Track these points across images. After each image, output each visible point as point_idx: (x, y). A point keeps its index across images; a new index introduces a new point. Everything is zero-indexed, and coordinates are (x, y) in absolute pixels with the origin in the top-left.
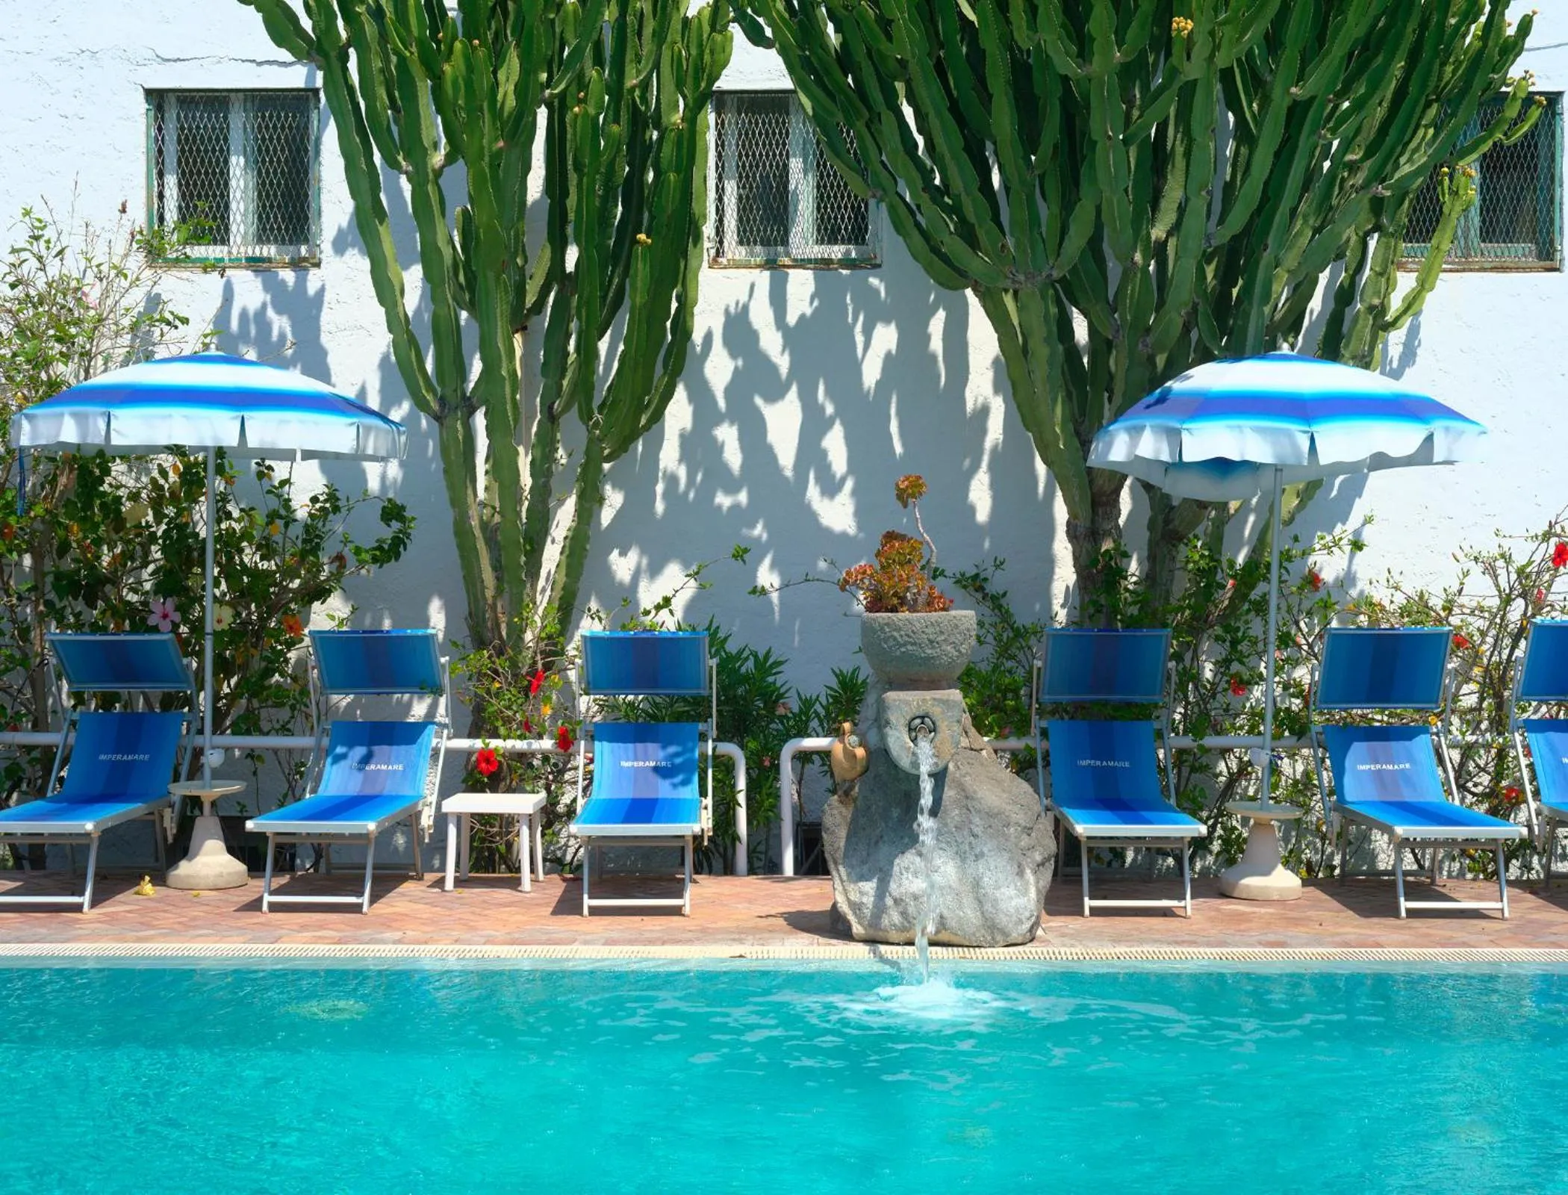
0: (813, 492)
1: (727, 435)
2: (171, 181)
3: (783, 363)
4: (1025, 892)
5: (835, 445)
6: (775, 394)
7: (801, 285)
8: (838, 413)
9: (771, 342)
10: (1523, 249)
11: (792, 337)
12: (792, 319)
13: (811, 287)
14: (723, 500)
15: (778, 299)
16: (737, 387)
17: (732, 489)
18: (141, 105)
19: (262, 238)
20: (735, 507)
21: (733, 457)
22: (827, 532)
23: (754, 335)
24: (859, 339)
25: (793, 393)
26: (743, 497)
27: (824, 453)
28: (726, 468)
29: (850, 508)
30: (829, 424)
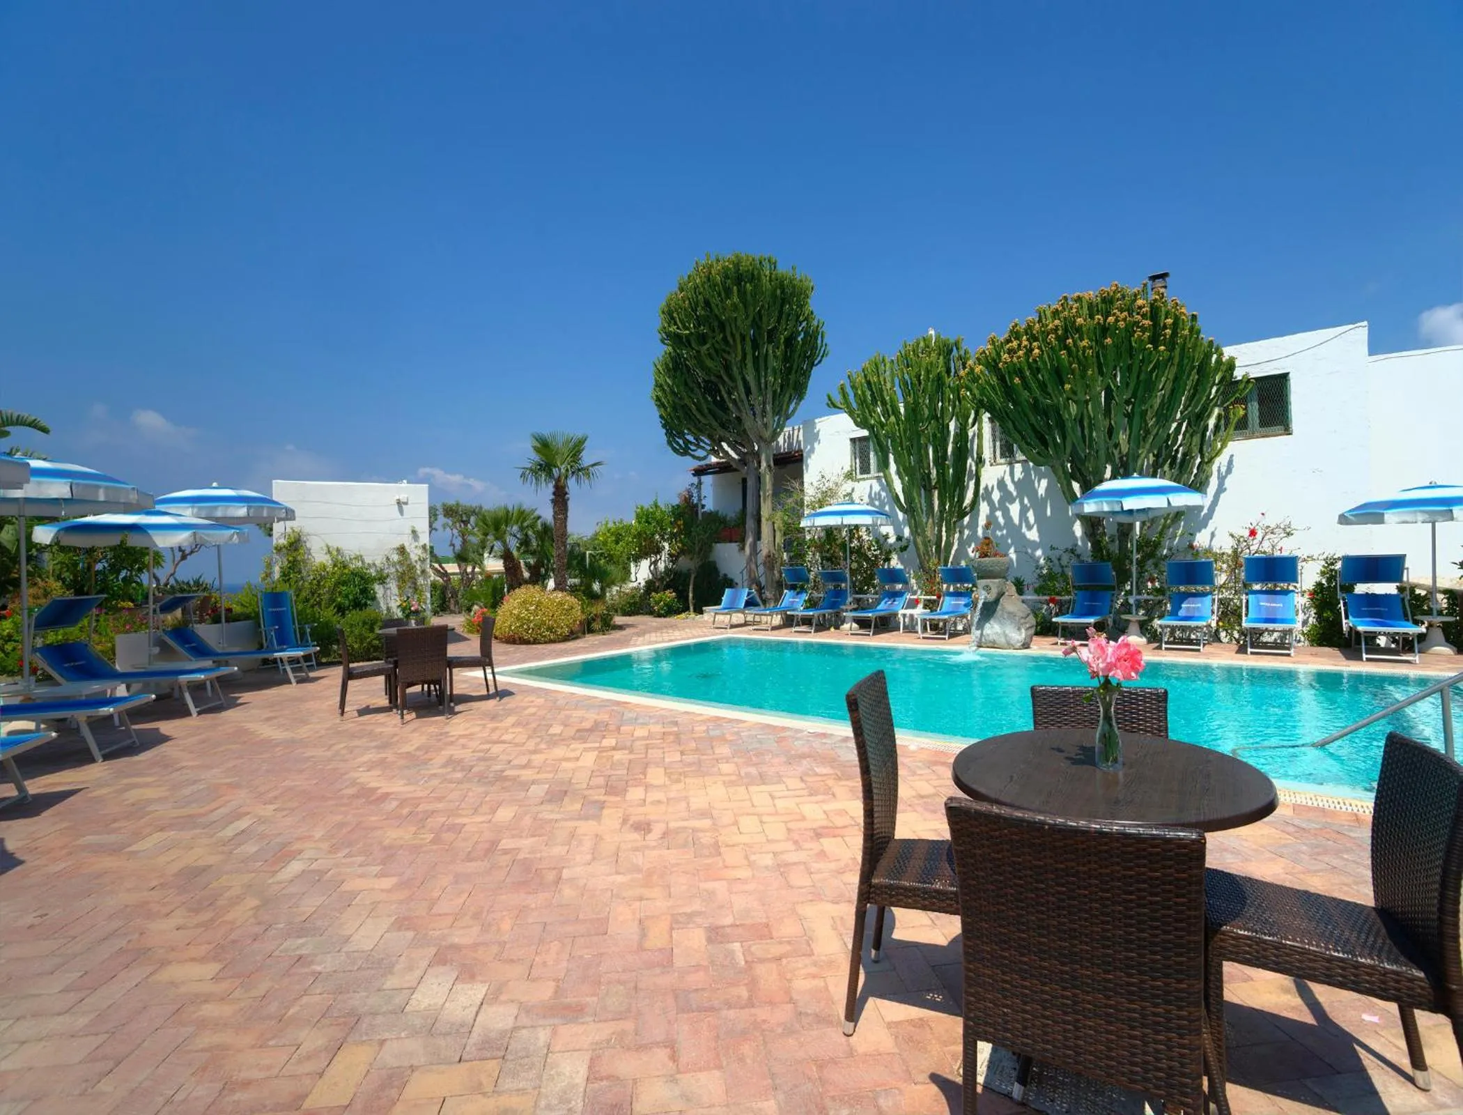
0: (1024, 529)
1: (999, 514)
2: (858, 461)
3: (1015, 494)
4: (1020, 635)
5: (1031, 516)
6: (1012, 501)
7: (1018, 468)
8: (1031, 506)
9: (1011, 487)
10: (1280, 428)
11: (1016, 484)
12: (1016, 479)
13: (1021, 469)
14: (999, 533)
15: (1012, 474)
16: (1001, 501)
17: (1001, 530)
18: (849, 442)
19: (879, 472)
20: (1002, 535)
21: (1001, 520)
22: (1029, 541)
23: (1006, 486)
24: (1036, 485)
25: (1017, 501)
26: (1005, 532)
27: (1027, 518)
28: (999, 524)
29: (1037, 534)
30: (1029, 510)
